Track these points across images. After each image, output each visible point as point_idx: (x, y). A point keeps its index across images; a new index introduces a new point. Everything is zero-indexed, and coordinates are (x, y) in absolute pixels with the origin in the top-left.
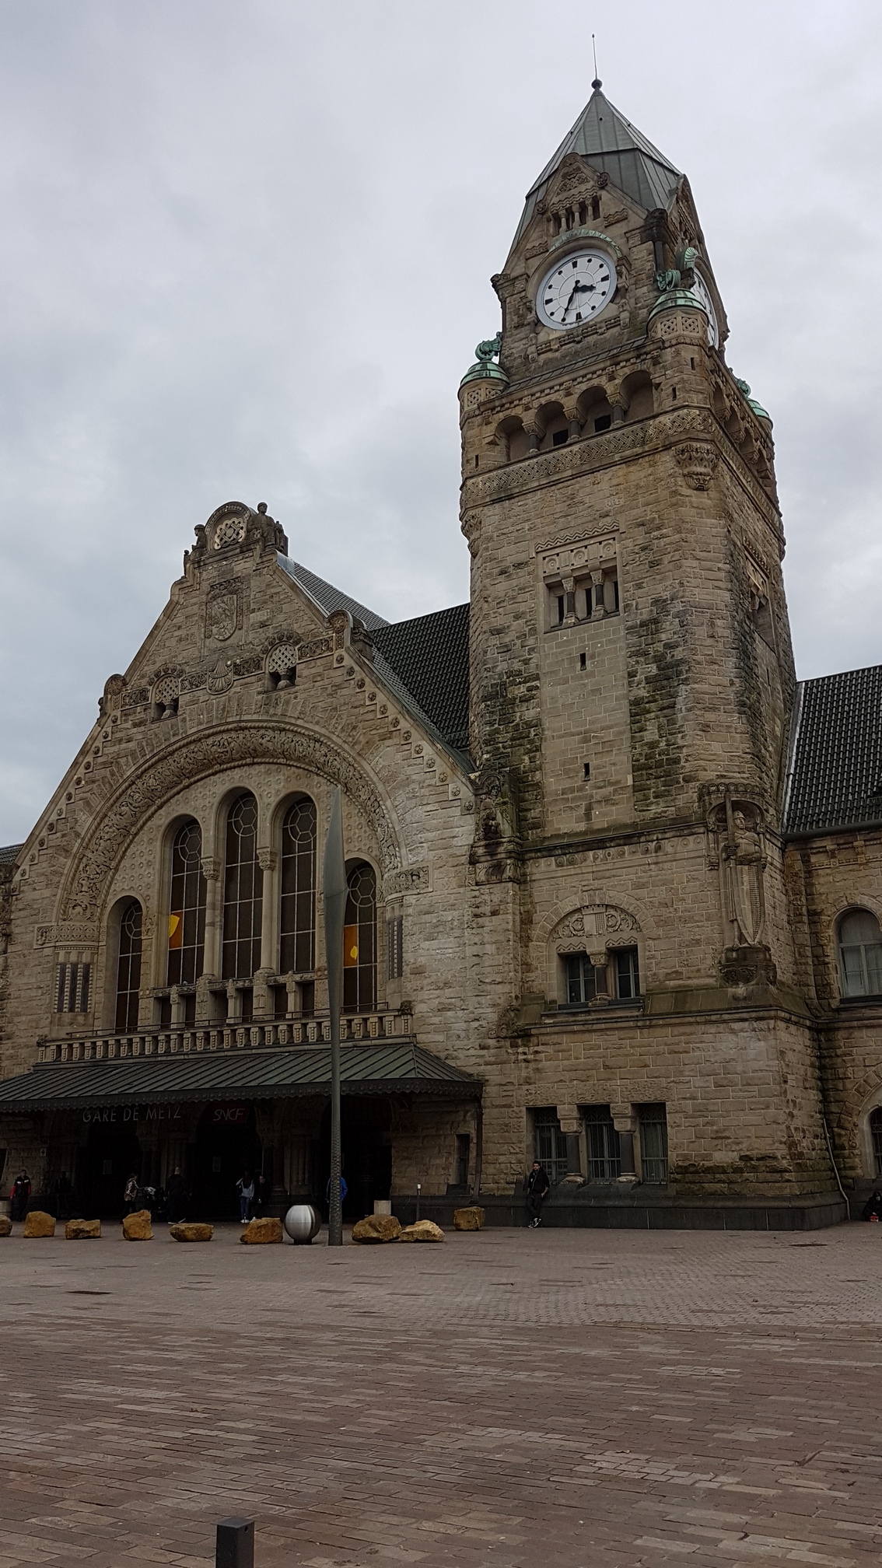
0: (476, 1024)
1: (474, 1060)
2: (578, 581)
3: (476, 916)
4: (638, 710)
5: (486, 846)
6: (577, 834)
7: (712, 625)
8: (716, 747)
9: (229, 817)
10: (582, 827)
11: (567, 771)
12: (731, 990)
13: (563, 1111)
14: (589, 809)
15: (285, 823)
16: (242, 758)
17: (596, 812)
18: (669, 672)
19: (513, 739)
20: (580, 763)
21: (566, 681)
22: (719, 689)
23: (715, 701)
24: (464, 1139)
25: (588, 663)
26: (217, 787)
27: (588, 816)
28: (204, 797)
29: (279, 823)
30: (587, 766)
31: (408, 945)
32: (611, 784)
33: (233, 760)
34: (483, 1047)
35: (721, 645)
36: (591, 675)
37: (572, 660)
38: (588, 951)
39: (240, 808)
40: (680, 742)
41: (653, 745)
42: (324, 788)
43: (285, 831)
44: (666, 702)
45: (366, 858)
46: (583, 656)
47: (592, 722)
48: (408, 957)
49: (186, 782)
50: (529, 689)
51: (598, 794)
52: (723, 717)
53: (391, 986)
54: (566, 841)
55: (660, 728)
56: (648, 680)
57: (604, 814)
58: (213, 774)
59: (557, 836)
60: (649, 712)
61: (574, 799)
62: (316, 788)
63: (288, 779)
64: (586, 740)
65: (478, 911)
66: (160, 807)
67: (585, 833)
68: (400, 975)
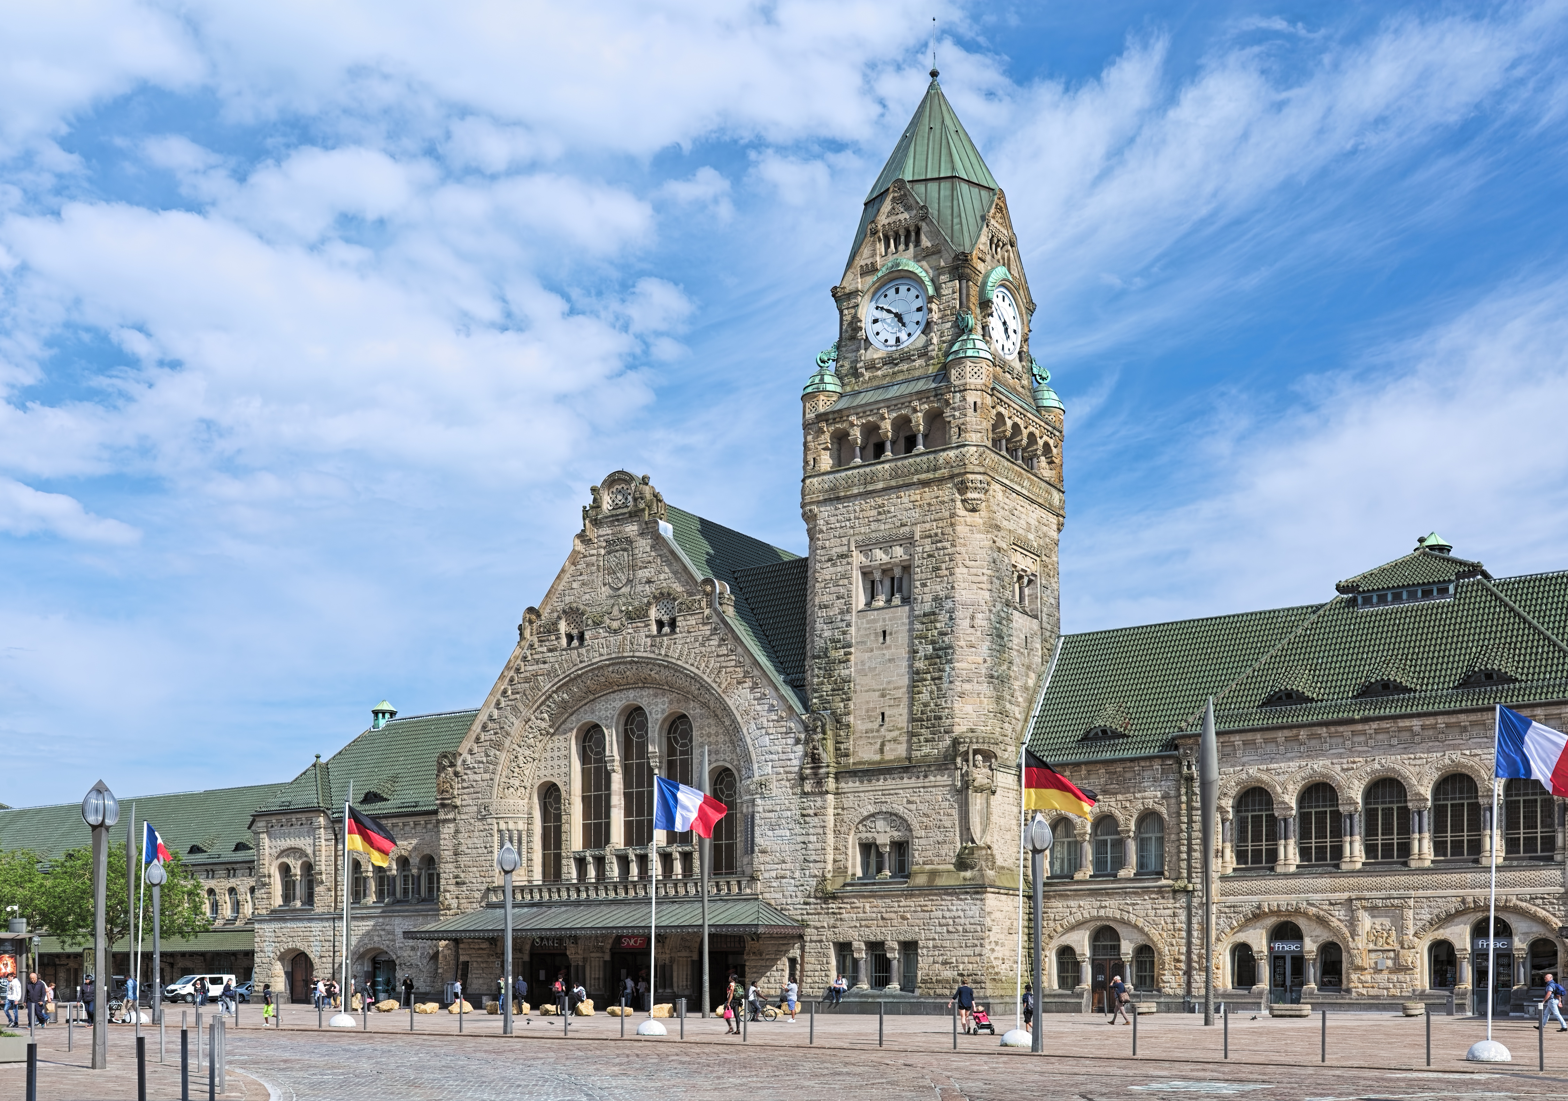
0: (801, 888)
1: (799, 912)
2: (884, 572)
3: (803, 815)
4: (916, 678)
5: (812, 768)
6: (874, 763)
7: (973, 618)
8: (969, 709)
9: (626, 724)
10: (877, 757)
11: (869, 717)
12: (962, 874)
13: (855, 944)
14: (883, 745)
15: (669, 733)
16: (635, 683)
17: (887, 748)
18: (940, 653)
19: (833, 690)
20: (879, 711)
21: (872, 651)
22: (973, 666)
23: (971, 675)
24: (793, 961)
25: (887, 638)
26: (618, 703)
27: (882, 751)
28: (606, 710)
29: (664, 733)
30: (883, 714)
31: (758, 832)
32: (899, 729)
33: (628, 684)
34: (806, 903)
35: (979, 633)
36: (889, 648)
37: (876, 634)
38: (878, 842)
39: (634, 718)
40: (944, 705)
41: (926, 705)
42: (698, 710)
43: (669, 739)
44: (937, 675)
45: (729, 766)
46: (884, 632)
47: (889, 682)
48: (758, 840)
49: (591, 697)
50: (845, 654)
51: (890, 736)
52: (977, 687)
53: (746, 860)
54: (866, 767)
55: (931, 692)
56: (926, 658)
57: (892, 750)
58: (613, 692)
59: (860, 763)
60: (925, 680)
61: (873, 737)
62: (693, 711)
63: (671, 702)
64: (883, 696)
65: (805, 812)
66: (572, 715)
67: (879, 763)
68: (753, 851)
